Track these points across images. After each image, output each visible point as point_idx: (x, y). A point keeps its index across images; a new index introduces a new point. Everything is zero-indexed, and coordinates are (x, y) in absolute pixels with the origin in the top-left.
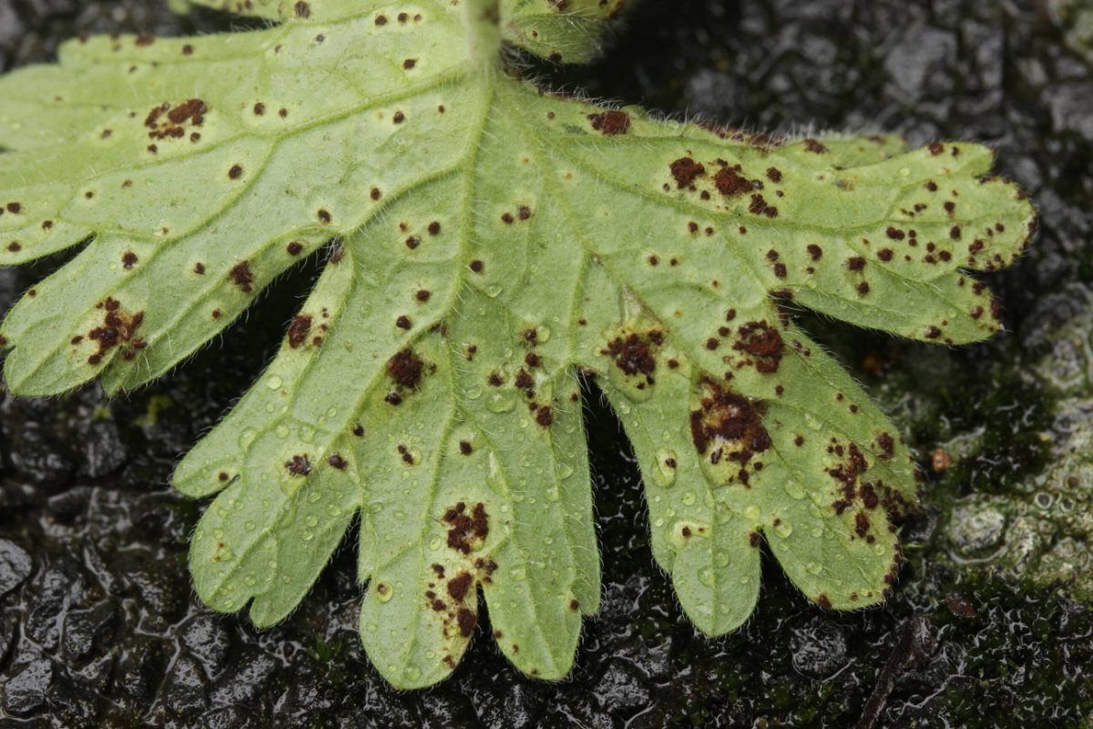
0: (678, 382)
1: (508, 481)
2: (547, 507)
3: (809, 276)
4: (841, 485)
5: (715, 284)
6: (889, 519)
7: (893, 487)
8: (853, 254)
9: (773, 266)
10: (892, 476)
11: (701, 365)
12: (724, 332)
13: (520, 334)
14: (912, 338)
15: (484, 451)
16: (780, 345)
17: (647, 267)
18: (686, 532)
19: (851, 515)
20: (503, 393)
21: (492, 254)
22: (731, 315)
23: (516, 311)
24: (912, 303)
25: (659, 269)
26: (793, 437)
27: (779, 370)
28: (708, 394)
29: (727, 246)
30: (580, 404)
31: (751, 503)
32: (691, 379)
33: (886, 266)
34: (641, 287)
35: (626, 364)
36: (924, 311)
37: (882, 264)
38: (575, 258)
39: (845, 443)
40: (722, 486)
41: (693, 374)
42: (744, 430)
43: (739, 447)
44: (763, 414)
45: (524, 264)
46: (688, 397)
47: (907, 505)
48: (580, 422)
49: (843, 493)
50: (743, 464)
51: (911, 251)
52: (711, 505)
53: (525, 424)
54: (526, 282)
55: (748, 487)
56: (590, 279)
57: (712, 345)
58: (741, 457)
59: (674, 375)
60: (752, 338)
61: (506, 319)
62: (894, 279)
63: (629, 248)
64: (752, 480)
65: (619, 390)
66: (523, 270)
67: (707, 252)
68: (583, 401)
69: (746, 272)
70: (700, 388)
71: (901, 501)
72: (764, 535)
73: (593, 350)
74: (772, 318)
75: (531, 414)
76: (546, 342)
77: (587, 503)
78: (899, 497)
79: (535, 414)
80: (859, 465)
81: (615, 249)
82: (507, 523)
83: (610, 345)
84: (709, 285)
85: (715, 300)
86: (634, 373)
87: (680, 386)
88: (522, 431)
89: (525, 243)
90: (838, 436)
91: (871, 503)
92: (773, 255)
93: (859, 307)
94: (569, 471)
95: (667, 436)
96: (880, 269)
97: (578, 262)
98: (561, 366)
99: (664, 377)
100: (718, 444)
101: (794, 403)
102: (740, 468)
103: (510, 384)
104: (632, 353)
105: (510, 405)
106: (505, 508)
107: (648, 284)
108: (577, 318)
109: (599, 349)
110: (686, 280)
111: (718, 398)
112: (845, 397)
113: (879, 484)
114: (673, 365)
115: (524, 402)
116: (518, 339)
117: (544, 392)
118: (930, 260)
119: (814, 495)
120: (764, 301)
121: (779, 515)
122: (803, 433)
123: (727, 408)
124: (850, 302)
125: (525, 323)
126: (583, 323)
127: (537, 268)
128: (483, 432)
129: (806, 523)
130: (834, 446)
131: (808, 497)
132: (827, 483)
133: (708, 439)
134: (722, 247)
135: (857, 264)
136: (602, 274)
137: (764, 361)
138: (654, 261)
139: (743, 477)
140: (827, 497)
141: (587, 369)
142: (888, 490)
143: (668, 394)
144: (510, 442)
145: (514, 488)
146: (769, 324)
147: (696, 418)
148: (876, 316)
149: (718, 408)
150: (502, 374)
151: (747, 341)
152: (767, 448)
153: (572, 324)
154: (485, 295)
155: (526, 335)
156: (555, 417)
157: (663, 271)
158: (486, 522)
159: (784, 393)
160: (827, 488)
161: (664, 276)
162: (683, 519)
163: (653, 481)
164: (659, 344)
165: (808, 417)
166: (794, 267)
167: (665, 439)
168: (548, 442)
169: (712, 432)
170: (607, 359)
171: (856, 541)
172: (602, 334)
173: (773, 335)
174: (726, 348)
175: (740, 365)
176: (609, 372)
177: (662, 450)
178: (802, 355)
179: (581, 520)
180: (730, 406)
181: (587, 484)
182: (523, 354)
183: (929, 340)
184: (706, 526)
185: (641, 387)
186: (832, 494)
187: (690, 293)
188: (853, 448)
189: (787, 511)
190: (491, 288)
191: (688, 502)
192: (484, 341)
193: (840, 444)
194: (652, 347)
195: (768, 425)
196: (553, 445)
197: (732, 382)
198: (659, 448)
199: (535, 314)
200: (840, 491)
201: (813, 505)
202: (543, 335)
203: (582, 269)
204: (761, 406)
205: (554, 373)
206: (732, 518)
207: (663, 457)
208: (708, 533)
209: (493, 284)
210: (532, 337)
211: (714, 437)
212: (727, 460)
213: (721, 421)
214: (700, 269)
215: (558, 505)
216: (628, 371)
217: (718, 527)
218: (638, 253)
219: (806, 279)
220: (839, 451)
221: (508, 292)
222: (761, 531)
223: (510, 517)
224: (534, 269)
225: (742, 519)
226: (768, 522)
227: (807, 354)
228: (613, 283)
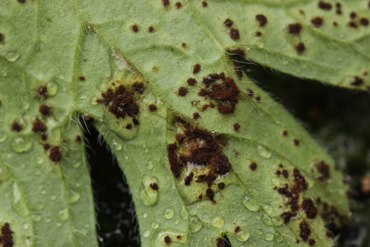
0: (157, 122)
1: (28, 205)
2: (59, 225)
3: (257, 38)
4: (287, 199)
5: (184, 45)
6: (326, 226)
7: (330, 203)
8: (292, 21)
9: (229, 31)
10: (328, 195)
11: (174, 108)
12: (192, 82)
13: (35, 90)
14: (341, 86)
15: (10, 182)
16: (236, 92)
17: (131, 34)
18: (168, 240)
19: (296, 224)
20: (24, 137)
21: (10, 28)
22: (197, 69)
23: (31, 72)
24: (339, 59)
25: (139, 35)
26: (249, 163)
27: (236, 111)
28: (180, 131)
29: (193, 16)
30: (83, 144)
31: (217, 215)
32: (167, 119)
33: (318, 30)
34: (126, 49)
35: (117, 109)
36: (349, 65)
37: (315, 29)
38: (74, 28)
39: (290, 169)
40: (193, 203)
41: (168, 115)
42: (209, 158)
43: (206, 171)
44: (225, 145)
45: (35, 34)
46: (165, 133)
47: (342, 218)
48: (84, 159)
49: (289, 206)
50: (210, 185)
51: (337, 19)
52: (186, 218)
53: (41, 161)
54: (37, 49)
55: (214, 202)
56: (86, 44)
57: (183, 92)
58: (207, 179)
59: (154, 117)
60: (214, 86)
61: (23, 79)
62: (325, 40)
63: (115, 19)
64: (217, 197)
65: (112, 131)
66: (34, 40)
67: (176, 21)
68: (86, 142)
69: (207, 36)
70: (174, 126)
71: (337, 214)
72: (227, 239)
73: (91, 100)
74: (229, 71)
75: (45, 152)
76: (55, 95)
77: (91, 222)
78: (335, 211)
79: (49, 153)
80: (301, 185)
81: (106, 20)
82: (28, 237)
83: (103, 95)
84: (179, 46)
85: (184, 57)
86: (123, 117)
87: (159, 125)
88: (39, 167)
89: (36, 18)
90: (284, 163)
91: (312, 215)
92: (229, 23)
93: (298, 62)
94: (76, 197)
95: (151, 167)
96: (313, 34)
97: (77, 31)
98: (67, 114)
99: (146, 118)
100: (189, 169)
101: (248, 137)
102: (207, 188)
103: (28, 130)
104: (120, 100)
105: (28, 146)
106: (26, 226)
107: (132, 47)
108: (77, 76)
109: (95, 99)
110: (161, 43)
111: (188, 133)
112: (290, 133)
113: (319, 200)
114: (153, 108)
115: (40, 143)
116: (33, 94)
117: (54, 135)
118: (353, 25)
119: (266, 207)
120: (222, 58)
121: (239, 224)
122: (256, 160)
123: (195, 141)
124: (290, 58)
125: (37, 81)
126: (82, 79)
127: (45, 37)
128: (8, 168)
129: (261, 230)
130: (281, 170)
131: (261, 210)
132: (277, 198)
133: (181, 166)
134: (188, 18)
135: (295, 29)
136: (95, 40)
137: (224, 104)
138: (135, 29)
139: (210, 195)
140: (277, 209)
141: (86, 115)
142: (326, 206)
143: (150, 132)
144: (29, 175)
145: (33, 210)
146: (227, 76)
147: (172, 149)
148: (311, 70)
149: (188, 142)
150: (21, 122)
151: (210, 89)
152: (228, 171)
153: (74, 80)
154: (6, 60)
155: (39, 90)
156: (64, 154)
157: (143, 36)
158: (11, 237)
159: (240, 129)
160: (277, 203)
161: (144, 40)
162: (165, 230)
163: (141, 202)
164: (141, 93)
165: (260, 147)
166: (246, 32)
167: (149, 168)
168: (59, 175)
169: (185, 160)
170: (102, 106)
171: (301, 243)
172: (98, 87)
173: (230, 83)
174: (194, 95)
175: (205, 108)
176: (104, 117)
177: (147, 177)
178: (254, 100)
179: (87, 235)
180: (198, 140)
181: (91, 207)
182: (37, 107)
183: (353, 87)
184: (182, 235)
185: (129, 127)
186: (280, 207)
187: (165, 53)
188: (296, 172)
189: (245, 221)
190: (10, 54)
191: (168, 217)
192: (6, 97)
193: (286, 169)
194: (136, 95)
195: (228, 153)
196: (63, 177)
197: (199, 120)
198: (144, 175)
199: (45, 73)
200: (287, 205)
201: (265, 215)
202: (52, 90)
203: (80, 36)
204: (222, 139)
205: (62, 119)
206: (203, 227)
207: (148, 182)
208: (184, 240)
209: (11, 52)
210: (43, 92)
211: (186, 164)
212: (197, 181)
213: (191, 151)
214: (171, 34)
215: (68, 223)
216: (119, 115)
217: (191, 235)
218: (123, 23)
219: (255, 41)
220: (286, 174)
221: (24, 57)
222: (225, 236)
223: (31, 234)
224: (44, 38)
225: (210, 228)
226: (230, 229)
227: (258, 99)
228: (104, 47)
